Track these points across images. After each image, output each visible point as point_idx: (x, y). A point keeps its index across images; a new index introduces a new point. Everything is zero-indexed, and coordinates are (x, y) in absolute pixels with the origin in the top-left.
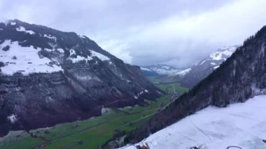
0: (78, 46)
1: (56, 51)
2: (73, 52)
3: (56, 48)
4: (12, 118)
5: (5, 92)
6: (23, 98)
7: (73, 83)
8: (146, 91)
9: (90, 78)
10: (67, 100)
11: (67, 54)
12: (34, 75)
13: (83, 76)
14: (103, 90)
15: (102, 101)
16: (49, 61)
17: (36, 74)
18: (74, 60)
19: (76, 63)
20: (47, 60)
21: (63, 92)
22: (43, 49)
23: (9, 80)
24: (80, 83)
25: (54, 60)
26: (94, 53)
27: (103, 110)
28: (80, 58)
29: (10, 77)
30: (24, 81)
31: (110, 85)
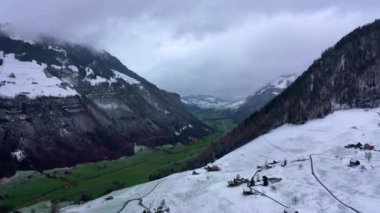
0: (94, 63)
1: (67, 68)
2: (90, 72)
3: (67, 65)
4: (18, 154)
5: (5, 121)
6: (30, 129)
7: (94, 112)
8: (190, 126)
9: (116, 106)
10: (88, 134)
11: (82, 73)
12: (42, 99)
13: (105, 103)
14: (134, 123)
15: (135, 137)
16: (59, 82)
17: (45, 98)
18: (93, 82)
19: (96, 86)
20: (55, 81)
21: (82, 124)
22: (49, 65)
23: (9, 103)
24: (103, 112)
25: (66, 80)
26: (118, 74)
27: (137, 148)
28: (100, 80)
29: (11, 100)
30: (30, 106)
31: (143, 116)
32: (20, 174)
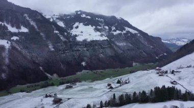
0: (116, 24)
1: (104, 28)
2: (114, 28)
3: (104, 26)
4: (84, 64)
5: (79, 50)
6: (88, 54)
7: (114, 47)
8: (165, 54)
9: (125, 44)
10: (112, 57)
11: (110, 29)
12: (93, 41)
13: (120, 43)
14: (134, 52)
15: (134, 59)
16: (100, 34)
17: (94, 41)
18: (115, 33)
19: (116, 35)
20: (98, 33)
21: (109, 52)
22: (96, 27)
23: (80, 43)
24: (119, 47)
25: (103, 33)
26: (127, 29)
27: (134, 64)
28: (118, 32)
29: (81, 42)
30: (88, 45)
31: (138, 49)
32: (84, 71)
